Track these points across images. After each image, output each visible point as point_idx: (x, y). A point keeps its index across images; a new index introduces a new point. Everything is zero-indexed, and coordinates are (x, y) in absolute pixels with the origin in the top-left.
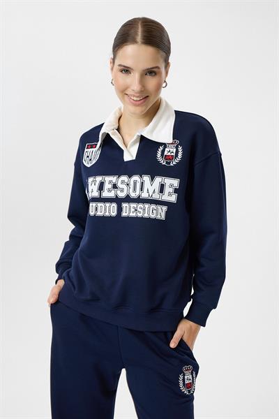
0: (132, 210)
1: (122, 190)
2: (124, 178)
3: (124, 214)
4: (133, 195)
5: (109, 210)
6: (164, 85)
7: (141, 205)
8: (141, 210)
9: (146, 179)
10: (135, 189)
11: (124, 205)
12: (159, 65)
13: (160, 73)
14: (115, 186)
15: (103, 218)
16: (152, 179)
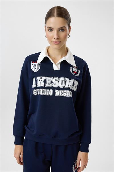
0: (61, 93)
1: (55, 84)
2: (56, 78)
3: (56, 95)
4: (61, 86)
5: (49, 92)
6: (68, 36)
7: (65, 91)
8: (65, 93)
9: (67, 79)
10: (62, 84)
11: (56, 91)
12: (65, 26)
13: (66, 30)
14: (52, 82)
15: (46, 96)
16: (70, 80)
